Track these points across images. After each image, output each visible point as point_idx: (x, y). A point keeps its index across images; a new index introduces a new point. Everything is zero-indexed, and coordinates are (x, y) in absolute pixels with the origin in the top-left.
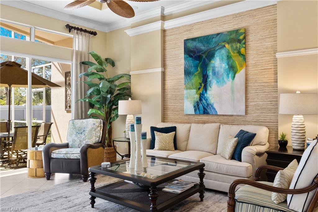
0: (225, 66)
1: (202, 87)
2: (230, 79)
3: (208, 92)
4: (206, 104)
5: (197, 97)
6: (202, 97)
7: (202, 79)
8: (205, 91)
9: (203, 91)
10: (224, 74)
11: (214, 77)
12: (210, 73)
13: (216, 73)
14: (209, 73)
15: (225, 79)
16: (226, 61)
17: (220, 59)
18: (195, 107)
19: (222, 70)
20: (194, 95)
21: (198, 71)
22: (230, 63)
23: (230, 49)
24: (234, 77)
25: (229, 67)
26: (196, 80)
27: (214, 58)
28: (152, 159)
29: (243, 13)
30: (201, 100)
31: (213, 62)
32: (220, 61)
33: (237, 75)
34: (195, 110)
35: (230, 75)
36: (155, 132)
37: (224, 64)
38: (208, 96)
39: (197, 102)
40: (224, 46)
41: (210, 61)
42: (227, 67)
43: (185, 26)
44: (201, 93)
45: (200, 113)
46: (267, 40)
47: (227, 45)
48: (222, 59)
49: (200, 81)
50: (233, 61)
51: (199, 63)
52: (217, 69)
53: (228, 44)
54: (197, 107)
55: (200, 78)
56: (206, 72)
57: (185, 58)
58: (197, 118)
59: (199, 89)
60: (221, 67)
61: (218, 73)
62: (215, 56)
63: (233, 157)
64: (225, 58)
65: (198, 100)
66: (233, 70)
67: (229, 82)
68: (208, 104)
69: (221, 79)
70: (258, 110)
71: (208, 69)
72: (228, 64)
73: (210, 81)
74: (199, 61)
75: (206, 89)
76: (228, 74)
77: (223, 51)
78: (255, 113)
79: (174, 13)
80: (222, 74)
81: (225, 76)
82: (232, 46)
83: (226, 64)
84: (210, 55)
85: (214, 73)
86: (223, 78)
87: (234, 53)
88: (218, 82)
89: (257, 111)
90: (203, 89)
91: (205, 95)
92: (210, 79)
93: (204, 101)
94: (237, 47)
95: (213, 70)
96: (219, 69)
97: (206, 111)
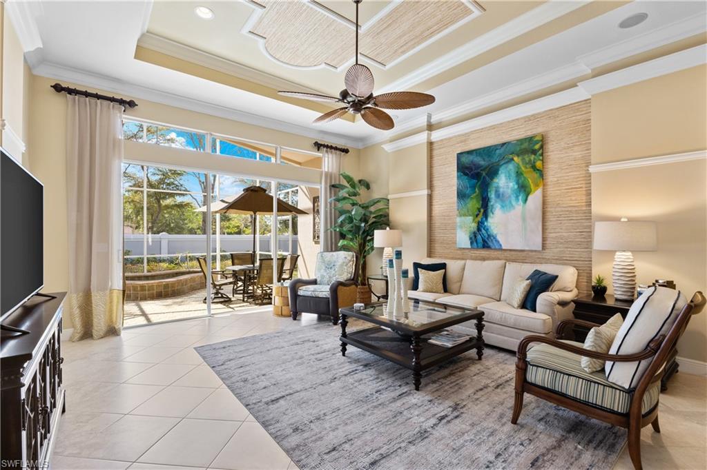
0: (513, 185)
1: (481, 213)
2: (521, 202)
3: (489, 219)
4: (486, 235)
5: (474, 226)
6: (480, 226)
7: (481, 203)
8: (484, 219)
9: (482, 219)
10: (512, 196)
11: (498, 200)
12: (492, 195)
13: (501, 196)
14: (490, 195)
15: (514, 203)
16: (514, 178)
17: (506, 176)
18: (471, 239)
19: (509, 191)
20: (470, 223)
21: (475, 192)
22: (520, 181)
23: (521, 164)
24: (526, 200)
25: (519, 187)
26: (473, 204)
27: (498, 176)
28: (415, 302)
29: (539, 114)
30: (479, 230)
31: (496, 180)
32: (507, 179)
33: (530, 197)
34: (472, 243)
35: (520, 198)
36: (419, 269)
37: (511, 182)
38: (489, 224)
39: (474, 233)
40: (512, 159)
41: (492, 179)
42: (516, 187)
43: (459, 136)
44: (480, 221)
45: (478, 247)
46: (576, 148)
47: (516, 159)
48: (509, 177)
49: (478, 206)
50: (525, 179)
51: (478, 182)
52: (501, 190)
53: (518, 156)
54: (473, 238)
55: (478, 202)
56: (486, 193)
57: (458, 178)
58: (474, 253)
59: (477, 215)
60: (508, 187)
61: (503, 194)
62: (500, 172)
63: (523, 306)
64: (513, 175)
65: (476, 230)
66: (525, 191)
67: (519, 207)
68: (489, 236)
69: (507, 203)
70: (561, 243)
71: (489, 190)
72: (518, 183)
73: (492, 206)
74: (477, 179)
75: (486, 215)
76: (517, 197)
77: (511, 166)
78: (556, 248)
79: (443, 120)
80: (510, 197)
81: (513, 198)
82: (523, 160)
83: (514, 183)
84: (493, 172)
85: (498, 195)
86: (510, 202)
87: (526, 168)
88: (502, 207)
89: (560, 246)
90: (483, 215)
91: (486, 224)
92: (492, 203)
93: (484, 231)
94: (530, 160)
95: (497, 191)
96: (505, 190)
97: (486, 245)
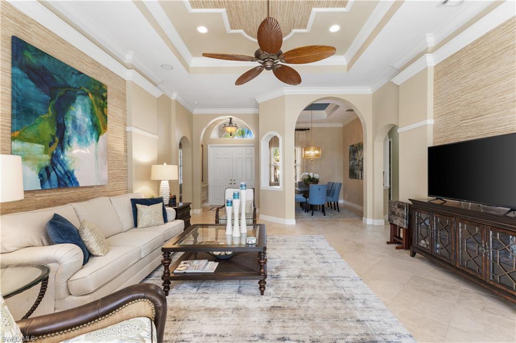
1: (56, 142)
2: (94, 140)
3: (66, 152)
4: (62, 171)
5: (46, 158)
6: (55, 158)
7: (56, 129)
8: (60, 151)
9: (57, 150)
10: (87, 131)
11: (75, 132)
12: (69, 125)
13: (78, 127)
14: (67, 124)
15: (89, 139)
16: (90, 115)
17: (82, 109)
18: (41, 176)
19: (85, 126)
20: (40, 154)
21: (47, 112)
22: (94, 120)
23: (94, 101)
24: (98, 139)
25: (93, 125)
26: (46, 128)
27: (75, 104)
30: (53, 164)
31: (73, 109)
32: (83, 112)
33: (101, 137)
34: (42, 183)
35: (94, 135)
37: (87, 117)
38: (66, 158)
39: (47, 169)
40: (87, 94)
41: (68, 105)
44: (55, 152)
45: (51, 187)
46: (120, 109)
47: (90, 95)
48: (85, 111)
49: (52, 132)
50: (97, 119)
51: (51, 101)
52: (78, 122)
53: (92, 94)
54: (45, 176)
55: (52, 126)
56: (62, 119)
58: (40, 196)
59: (50, 145)
60: (84, 122)
61: (80, 127)
62: (77, 101)
64: (89, 111)
65: (48, 163)
66: (97, 130)
67: (93, 144)
68: (66, 172)
69: (83, 137)
71: (66, 116)
72: (92, 121)
73: (69, 136)
74: (50, 96)
75: (62, 147)
76: (92, 134)
77: (86, 100)
78: (113, 182)
80: (86, 131)
81: (89, 135)
83: (89, 119)
84: (70, 97)
85: (75, 126)
86: (86, 138)
87: (98, 110)
88: (79, 140)
90: (58, 145)
91: (62, 157)
92: (69, 134)
93: (59, 167)
94: (100, 103)
95: (74, 122)
96: (82, 123)
97: (62, 183)
